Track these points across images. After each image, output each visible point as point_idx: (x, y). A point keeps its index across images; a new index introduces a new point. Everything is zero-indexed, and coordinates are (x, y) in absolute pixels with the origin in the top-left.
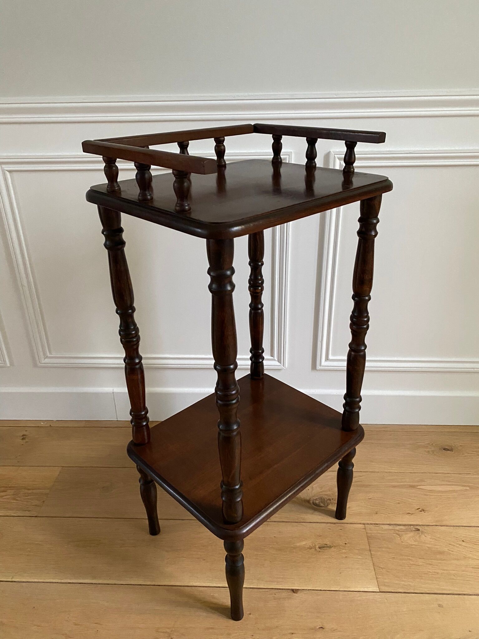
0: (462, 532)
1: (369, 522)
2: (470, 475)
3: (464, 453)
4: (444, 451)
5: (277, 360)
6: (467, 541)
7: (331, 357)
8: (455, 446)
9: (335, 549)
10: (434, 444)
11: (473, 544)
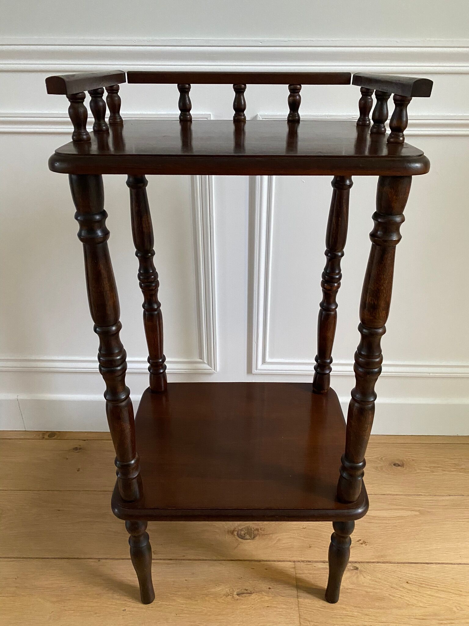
0: (408, 571)
1: (300, 559)
2: (421, 496)
3: (417, 469)
4: (394, 466)
5: (207, 363)
6: (412, 583)
7: (268, 359)
8: (407, 460)
9: (256, 596)
10: (383, 459)
11: (419, 586)
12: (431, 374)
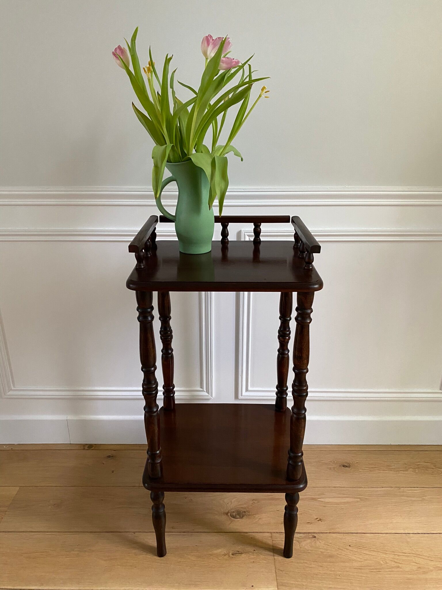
0: (349, 539)
1: (275, 531)
2: (362, 488)
3: (359, 469)
4: (343, 467)
5: (206, 391)
6: (353, 546)
7: (249, 388)
8: (353, 462)
9: (245, 555)
10: (335, 462)
11: (358, 548)
12: (367, 398)
